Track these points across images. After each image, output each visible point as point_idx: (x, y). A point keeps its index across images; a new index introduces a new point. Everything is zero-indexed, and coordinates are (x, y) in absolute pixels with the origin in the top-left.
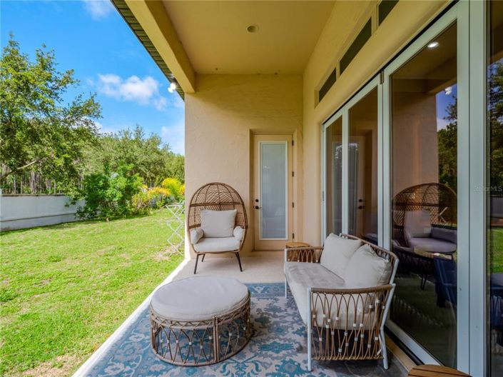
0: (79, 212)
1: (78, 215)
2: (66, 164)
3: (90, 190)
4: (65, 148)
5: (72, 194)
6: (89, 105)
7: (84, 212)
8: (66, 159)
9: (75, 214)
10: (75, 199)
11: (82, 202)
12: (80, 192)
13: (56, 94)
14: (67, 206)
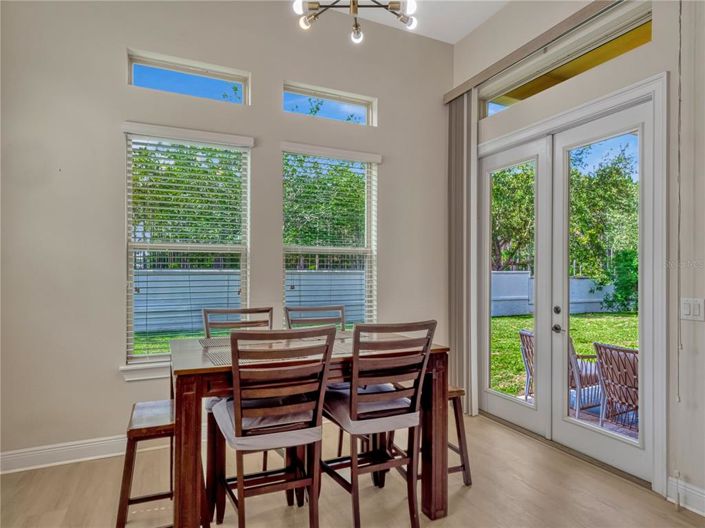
0: (606, 301)
1: (605, 304)
2: (591, 242)
3: (621, 273)
4: (590, 222)
5: (599, 276)
6: (620, 160)
7: (613, 301)
8: (591, 235)
9: (601, 303)
10: (601, 284)
11: (610, 288)
12: (608, 274)
13: (580, 161)
14: (592, 291)
